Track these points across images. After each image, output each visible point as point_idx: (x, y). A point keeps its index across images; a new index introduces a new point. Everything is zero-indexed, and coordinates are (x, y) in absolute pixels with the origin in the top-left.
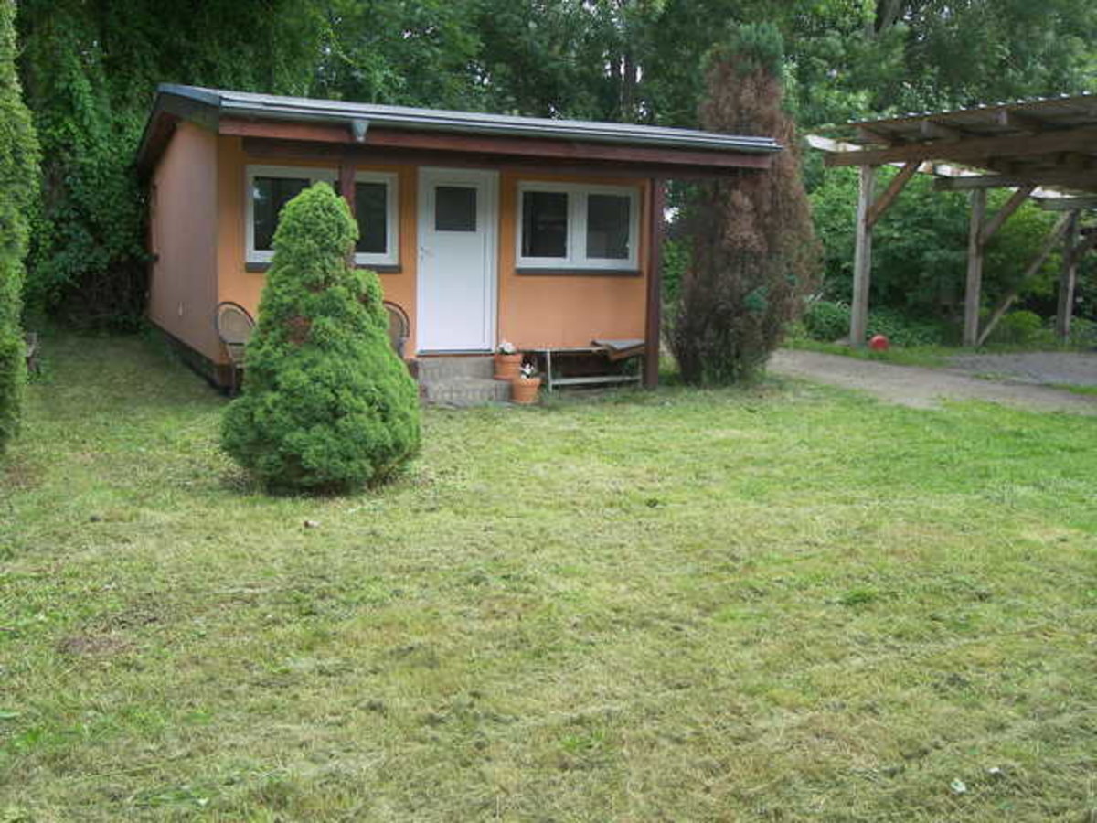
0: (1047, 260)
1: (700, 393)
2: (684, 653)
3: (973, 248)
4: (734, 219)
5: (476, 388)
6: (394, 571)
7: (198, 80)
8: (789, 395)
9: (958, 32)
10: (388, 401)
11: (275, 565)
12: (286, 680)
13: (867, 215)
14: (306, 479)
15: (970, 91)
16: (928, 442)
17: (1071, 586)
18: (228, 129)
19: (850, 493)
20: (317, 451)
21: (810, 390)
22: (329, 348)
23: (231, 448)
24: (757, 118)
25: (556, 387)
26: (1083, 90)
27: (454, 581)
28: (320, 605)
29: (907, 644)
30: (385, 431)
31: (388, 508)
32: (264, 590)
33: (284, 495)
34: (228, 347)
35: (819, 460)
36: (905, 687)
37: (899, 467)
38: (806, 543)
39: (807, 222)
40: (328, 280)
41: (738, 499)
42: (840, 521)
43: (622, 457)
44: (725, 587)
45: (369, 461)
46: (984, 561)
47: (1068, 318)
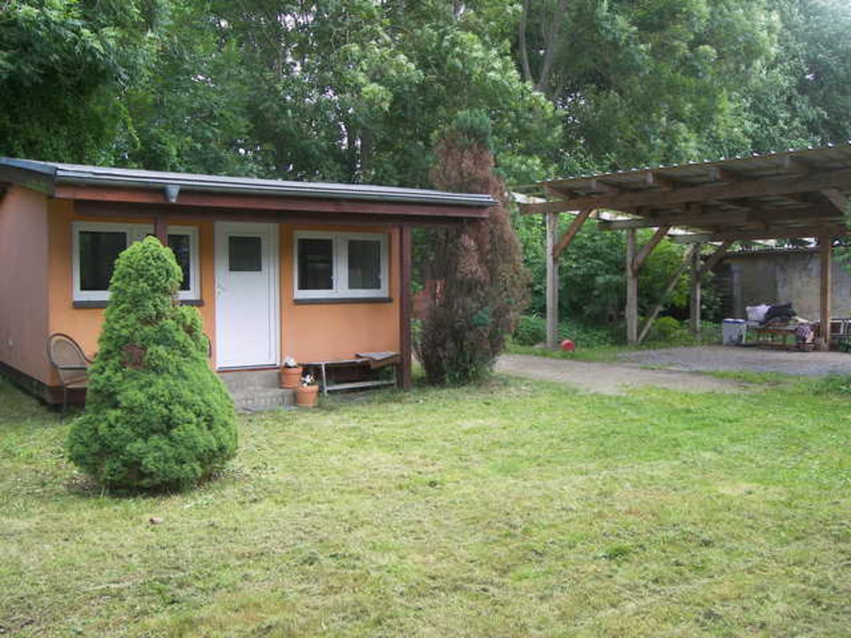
0: (681, 280)
1: (445, 392)
2: (496, 611)
3: (629, 273)
4: (464, 257)
5: (268, 395)
6: (238, 558)
7: (21, 153)
8: (512, 389)
9: (600, 117)
10: (212, 412)
11: (133, 560)
13: (554, 249)
14: (145, 482)
15: (613, 157)
16: (625, 421)
17: (768, 529)
18: (61, 194)
19: (583, 466)
20: (154, 458)
21: (527, 385)
22: (162, 371)
23: (78, 459)
24: (475, 181)
25: (329, 392)
26: (689, 159)
27: (293, 563)
28: (181, 593)
29: (663, 587)
30: (212, 437)
31: (218, 502)
32: (127, 584)
33: (128, 496)
34: (61, 372)
35: (550, 441)
36: (675, 625)
37: (610, 443)
38: (563, 509)
39: (517, 257)
40: (160, 316)
41: (499, 477)
42: (583, 490)
43: (397, 446)
44: (512, 551)
45: (199, 463)
46: (700, 514)
47: (698, 321)
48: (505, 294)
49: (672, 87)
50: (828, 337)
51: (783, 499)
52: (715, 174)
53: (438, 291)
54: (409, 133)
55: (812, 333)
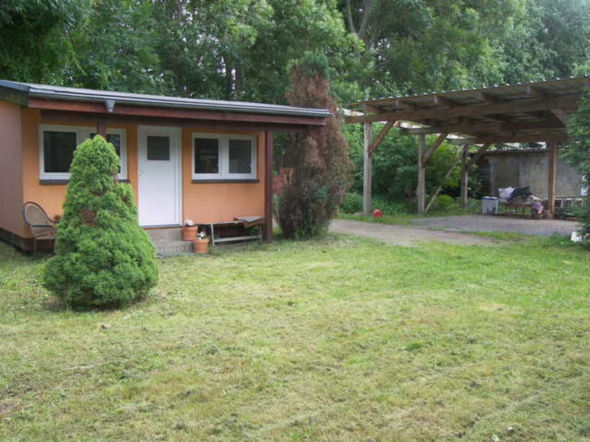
0: (455, 170)
1: (295, 244)
2: (337, 383)
3: (420, 164)
4: (309, 152)
5: (174, 246)
6: (164, 350)
8: (341, 243)
11: (93, 352)
12: (122, 417)
13: (369, 147)
14: (97, 302)
15: (409, 84)
16: (417, 264)
17: (511, 332)
18: (32, 105)
19: (390, 292)
20: (103, 285)
21: (350, 239)
22: (107, 227)
23: (49, 286)
25: (216, 243)
26: (462, 87)
27: (201, 353)
28: (128, 372)
29: (444, 368)
30: (141, 272)
31: (146, 315)
32: (91, 366)
33: (85, 311)
34: (32, 228)
35: (367, 276)
36: (452, 391)
37: (408, 277)
38: (378, 320)
39: (345, 153)
40: (105, 189)
41: (334, 299)
42: (390, 307)
43: (265, 280)
44: (344, 346)
45: (132, 289)
46: (467, 322)
47: (466, 198)
48: (336, 177)
49: (451, 36)
50: (553, 210)
51: (521, 314)
52: (481, 97)
53: (290, 175)
54: (268, 65)
55: (542, 207)
